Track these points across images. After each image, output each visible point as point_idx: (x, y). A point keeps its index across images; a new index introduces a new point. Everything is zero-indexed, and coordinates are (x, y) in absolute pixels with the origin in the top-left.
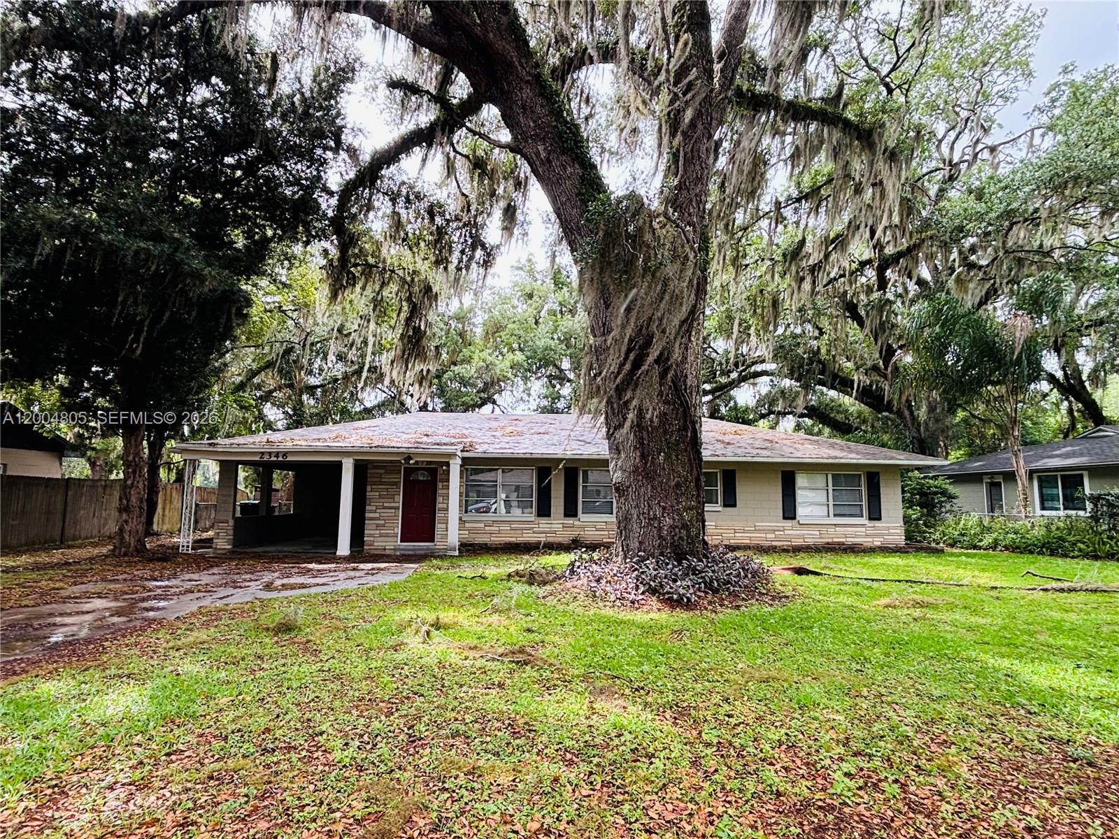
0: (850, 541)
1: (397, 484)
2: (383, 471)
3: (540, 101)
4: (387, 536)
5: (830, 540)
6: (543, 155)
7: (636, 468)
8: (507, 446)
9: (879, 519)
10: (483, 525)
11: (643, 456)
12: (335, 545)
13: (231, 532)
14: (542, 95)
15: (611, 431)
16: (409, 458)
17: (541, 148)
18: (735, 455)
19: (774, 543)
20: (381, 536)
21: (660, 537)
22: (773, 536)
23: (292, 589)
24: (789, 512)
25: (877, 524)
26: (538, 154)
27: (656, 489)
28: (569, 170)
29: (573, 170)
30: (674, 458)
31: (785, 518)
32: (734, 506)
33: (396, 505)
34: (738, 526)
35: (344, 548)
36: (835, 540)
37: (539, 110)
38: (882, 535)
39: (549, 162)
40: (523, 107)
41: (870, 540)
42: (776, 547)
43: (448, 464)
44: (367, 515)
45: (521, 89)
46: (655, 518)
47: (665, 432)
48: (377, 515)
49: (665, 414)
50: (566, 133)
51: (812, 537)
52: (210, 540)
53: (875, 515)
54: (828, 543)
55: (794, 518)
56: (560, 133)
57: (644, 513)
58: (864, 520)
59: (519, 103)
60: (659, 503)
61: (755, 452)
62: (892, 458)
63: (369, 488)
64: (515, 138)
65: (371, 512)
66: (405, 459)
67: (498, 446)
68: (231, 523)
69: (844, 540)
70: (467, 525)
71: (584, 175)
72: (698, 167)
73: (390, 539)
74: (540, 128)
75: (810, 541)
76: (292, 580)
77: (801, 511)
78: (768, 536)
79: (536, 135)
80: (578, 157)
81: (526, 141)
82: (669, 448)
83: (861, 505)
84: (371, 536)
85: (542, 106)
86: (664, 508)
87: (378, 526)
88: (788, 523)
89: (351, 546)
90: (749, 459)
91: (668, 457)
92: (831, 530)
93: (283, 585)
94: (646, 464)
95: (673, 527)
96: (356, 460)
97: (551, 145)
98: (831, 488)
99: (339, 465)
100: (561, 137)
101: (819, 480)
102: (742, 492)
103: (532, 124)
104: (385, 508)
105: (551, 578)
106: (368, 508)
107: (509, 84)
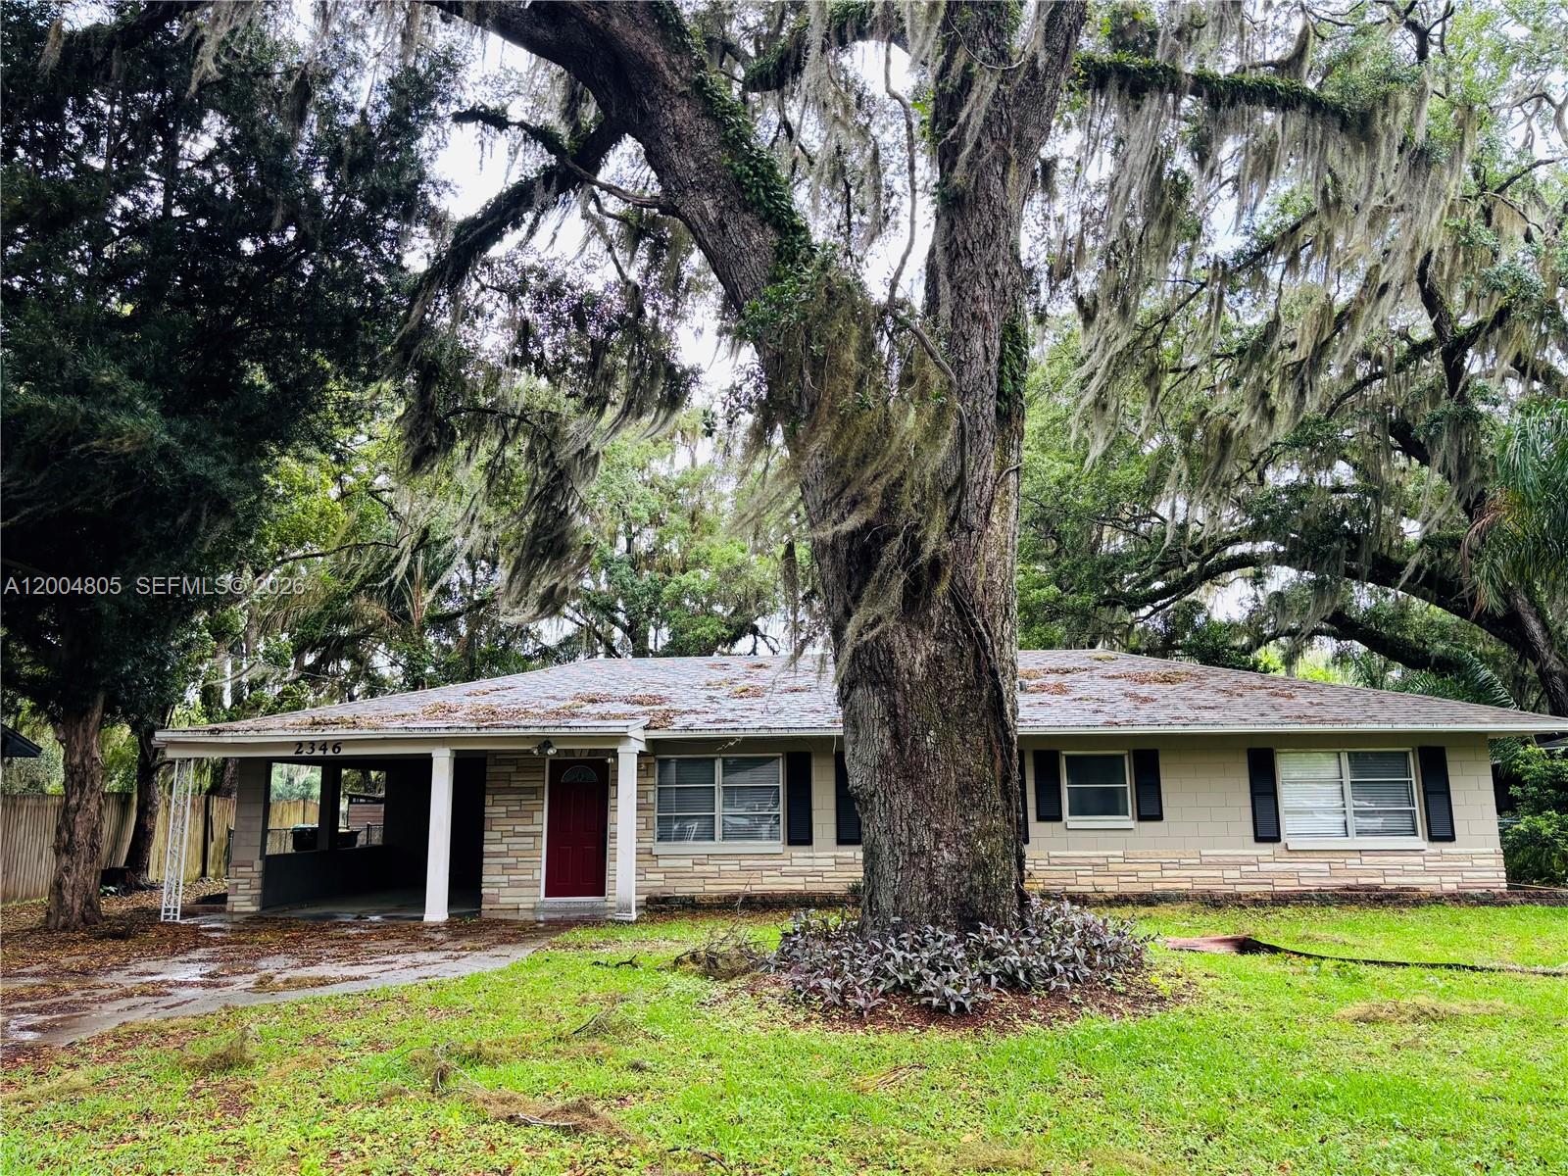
0: (1392, 882)
1: (535, 791)
2: (513, 769)
3: (706, 124)
4: (520, 885)
5: (1352, 882)
6: (712, 215)
7: (884, 758)
8: (730, 716)
9: (1451, 838)
10: (689, 863)
11: (896, 738)
12: (420, 902)
13: (257, 883)
14: (707, 115)
15: (845, 691)
16: (546, 742)
17: (708, 204)
18: (1155, 722)
19: (1239, 888)
20: (511, 885)
21: (932, 888)
22: (1237, 874)
23: (299, 987)
24: (1267, 830)
25: (1446, 848)
26: (703, 215)
27: (923, 798)
28: (756, 238)
29: (764, 238)
30: (956, 738)
31: (1258, 839)
32: (1159, 817)
33: (539, 828)
34: (1167, 854)
35: (437, 906)
36: (1362, 881)
37: (703, 140)
38: (1460, 871)
39: (723, 226)
40: (678, 137)
41: (1436, 880)
42: (1239, 897)
43: (615, 754)
44: (487, 848)
45: (673, 107)
46: (922, 852)
47: (939, 691)
48: (503, 848)
49: (938, 659)
50: (747, 176)
51: (1314, 875)
52: (222, 898)
53: (1442, 831)
54: (1348, 888)
55: (1277, 839)
56: (738, 177)
57: (901, 843)
58: (1419, 842)
59: (671, 131)
60: (928, 824)
61: (1191, 714)
62: (1465, 719)
63: (489, 800)
64: (666, 190)
65: (494, 842)
66: (539, 748)
67: (712, 717)
68: (258, 865)
69: (1380, 881)
70: (661, 863)
71: (780, 246)
72: (986, 217)
73: (526, 891)
74: (707, 171)
75: (1311, 883)
76: (315, 971)
77: (1288, 824)
78: (1227, 874)
79: (702, 183)
80: (769, 215)
81: (684, 194)
82: (946, 720)
83: (1412, 813)
84: (493, 885)
85: (707, 133)
86: (938, 834)
87: (504, 867)
88: (1266, 849)
89: (451, 904)
90: (1178, 729)
91: (943, 740)
92: (1353, 861)
93: (288, 981)
94: (902, 751)
95: (958, 868)
96: (457, 751)
97: (725, 197)
98: (1347, 779)
99: (426, 762)
100: (739, 183)
101: (1327, 766)
102: (1173, 789)
103: (692, 165)
104: (516, 835)
105: (744, 965)
106: (487, 835)
107: (653, 100)
